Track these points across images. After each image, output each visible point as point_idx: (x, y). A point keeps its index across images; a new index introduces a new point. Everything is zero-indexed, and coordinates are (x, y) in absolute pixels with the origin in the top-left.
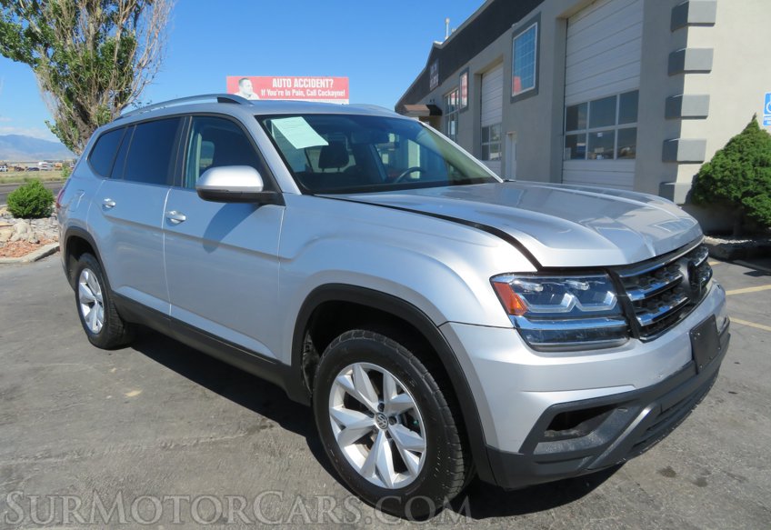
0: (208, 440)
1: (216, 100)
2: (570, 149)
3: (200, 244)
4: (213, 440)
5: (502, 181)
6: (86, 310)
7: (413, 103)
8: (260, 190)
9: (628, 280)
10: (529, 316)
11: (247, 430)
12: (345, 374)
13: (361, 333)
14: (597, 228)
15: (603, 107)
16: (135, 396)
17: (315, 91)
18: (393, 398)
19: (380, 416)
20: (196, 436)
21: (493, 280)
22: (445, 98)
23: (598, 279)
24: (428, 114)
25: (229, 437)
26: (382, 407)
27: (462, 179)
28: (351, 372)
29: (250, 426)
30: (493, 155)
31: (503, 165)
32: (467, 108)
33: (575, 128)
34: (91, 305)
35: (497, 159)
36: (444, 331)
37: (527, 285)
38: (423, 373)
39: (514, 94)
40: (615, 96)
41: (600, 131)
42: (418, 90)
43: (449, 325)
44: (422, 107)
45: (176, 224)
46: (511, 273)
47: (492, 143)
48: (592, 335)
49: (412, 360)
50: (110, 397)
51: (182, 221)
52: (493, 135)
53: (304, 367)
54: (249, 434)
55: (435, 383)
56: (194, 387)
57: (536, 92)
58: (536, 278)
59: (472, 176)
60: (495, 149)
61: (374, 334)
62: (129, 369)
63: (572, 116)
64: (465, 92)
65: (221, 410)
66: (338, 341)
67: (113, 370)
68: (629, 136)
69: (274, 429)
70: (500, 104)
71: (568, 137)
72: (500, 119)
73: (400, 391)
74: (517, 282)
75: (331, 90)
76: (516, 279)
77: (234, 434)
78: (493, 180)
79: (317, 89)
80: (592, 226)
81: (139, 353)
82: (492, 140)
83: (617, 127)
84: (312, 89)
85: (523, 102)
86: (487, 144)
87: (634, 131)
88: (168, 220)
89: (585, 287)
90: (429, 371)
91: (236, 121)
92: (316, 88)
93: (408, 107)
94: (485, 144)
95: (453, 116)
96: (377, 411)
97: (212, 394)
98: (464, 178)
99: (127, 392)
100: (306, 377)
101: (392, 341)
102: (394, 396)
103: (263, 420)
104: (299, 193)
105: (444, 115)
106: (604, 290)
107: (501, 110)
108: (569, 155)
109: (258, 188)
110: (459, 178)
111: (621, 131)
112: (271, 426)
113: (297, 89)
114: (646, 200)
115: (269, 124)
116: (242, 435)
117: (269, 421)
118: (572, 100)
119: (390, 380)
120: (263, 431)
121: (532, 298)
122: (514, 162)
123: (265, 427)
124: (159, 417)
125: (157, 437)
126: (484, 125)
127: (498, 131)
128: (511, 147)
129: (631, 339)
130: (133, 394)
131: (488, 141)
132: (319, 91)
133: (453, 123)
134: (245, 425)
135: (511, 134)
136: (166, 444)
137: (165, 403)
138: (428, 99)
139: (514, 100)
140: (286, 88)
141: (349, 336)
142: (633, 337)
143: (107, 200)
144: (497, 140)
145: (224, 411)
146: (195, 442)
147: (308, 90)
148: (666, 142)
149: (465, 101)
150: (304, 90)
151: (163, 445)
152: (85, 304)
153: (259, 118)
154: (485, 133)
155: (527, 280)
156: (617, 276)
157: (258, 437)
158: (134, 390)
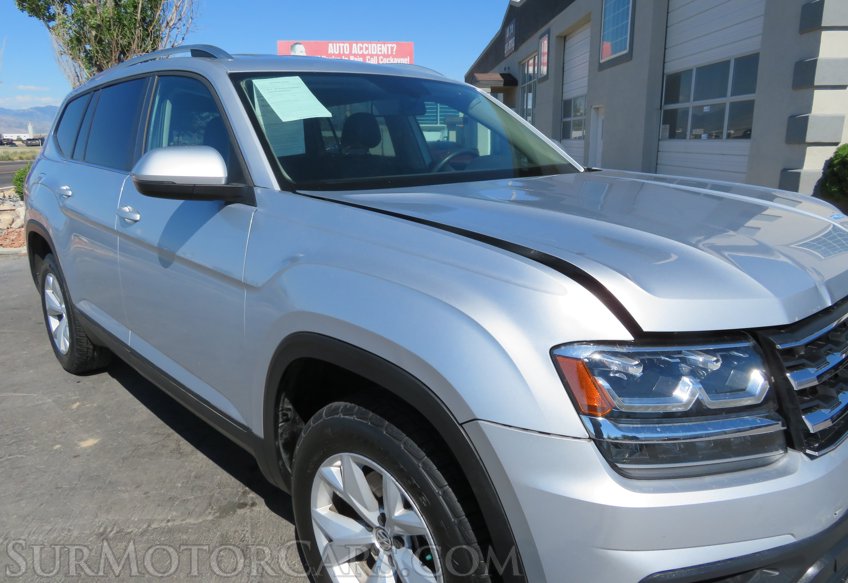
0: (163, 524)
1: (189, 54)
2: (668, 126)
3: (156, 255)
4: (169, 524)
5: (582, 170)
6: (54, 323)
7: (485, 71)
8: (223, 182)
9: (790, 352)
10: (615, 416)
11: (220, 508)
12: (331, 464)
13: (351, 409)
14: (726, 254)
15: (712, 76)
16: (91, 447)
17: (376, 58)
18: (397, 514)
19: (380, 531)
20: (149, 517)
21: (556, 352)
22: (523, 65)
23: (736, 349)
24: (501, 84)
25: (191, 521)
26: (383, 518)
27: (529, 168)
28: (339, 463)
29: (225, 503)
30: (575, 134)
31: (587, 147)
32: (546, 78)
33: (676, 101)
34: (60, 317)
35: (580, 138)
36: (468, 432)
37: (615, 364)
38: (440, 487)
39: (602, 61)
40: (728, 62)
41: (707, 105)
42: (492, 56)
43: (479, 427)
44: (495, 77)
45: (129, 224)
46: (588, 342)
47: (575, 119)
48: (723, 448)
49: (424, 464)
50: (58, 446)
51: (136, 221)
52: (577, 110)
53: (280, 443)
54: (220, 517)
55: (458, 505)
56: (169, 436)
57: (629, 57)
58: (632, 349)
59: (542, 162)
60: (579, 126)
61: (371, 414)
62: (95, 405)
63: (672, 86)
64: (545, 59)
65: (193, 474)
66: (321, 416)
67: (75, 406)
68: (744, 112)
69: (256, 509)
70: (586, 72)
71: (666, 112)
72: (584, 91)
73: (407, 506)
74: (597, 357)
75: (394, 57)
76: (595, 352)
77: (200, 515)
78: (570, 169)
79: (378, 56)
80: (718, 250)
81: (115, 381)
82: (575, 116)
83: (729, 99)
84: (372, 56)
85: (613, 69)
86: (568, 119)
87: (750, 105)
88: (122, 219)
89: (714, 364)
90: (449, 485)
91: (204, 81)
92: (376, 55)
93: (479, 76)
94: (565, 120)
95: (530, 86)
96: (378, 525)
97: (187, 446)
98: (532, 166)
99: (82, 440)
100: (284, 456)
101: (395, 428)
102: (399, 511)
103: (244, 493)
104: (276, 187)
105: (520, 86)
106: (744, 367)
107: (586, 79)
108: (667, 134)
109: (220, 178)
110: (525, 164)
111: (733, 105)
112: (253, 504)
113: (355, 55)
114: (771, 198)
115: (250, 87)
116: (210, 518)
117: (252, 495)
118: (673, 67)
119: (393, 487)
120: (240, 512)
121: (622, 385)
122: (600, 142)
123: (243, 505)
124: (110, 482)
125: (97, 516)
126: (567, 96)
127: (582, 106)
128: (596, 124)
129: (791, 452)
130: (89, 443)
131: (569, 116)
132: (381, 58)
133: (530, 95)
134: (218, 500)
135: (598, 108)
136: (106, 528)
137: (124, 459)
138: (502, 67)
139: (602, 67)
140: (344, 54)
141: (335, 411)
142: (793, 447)
143: (64, 188)
144: (581, 115)
145: (196, 477)
146: (145, 526)
147: (368, 57)
148: (792, 118)
149: (544, 69)
150: (363, 56)
151: (101, 530)
152: (54, 316)
153: (235, 78)
154: (566, 107)
155: (615, 354)
156: (772, 346)
157: (229, 525)
158: (92, 436)
